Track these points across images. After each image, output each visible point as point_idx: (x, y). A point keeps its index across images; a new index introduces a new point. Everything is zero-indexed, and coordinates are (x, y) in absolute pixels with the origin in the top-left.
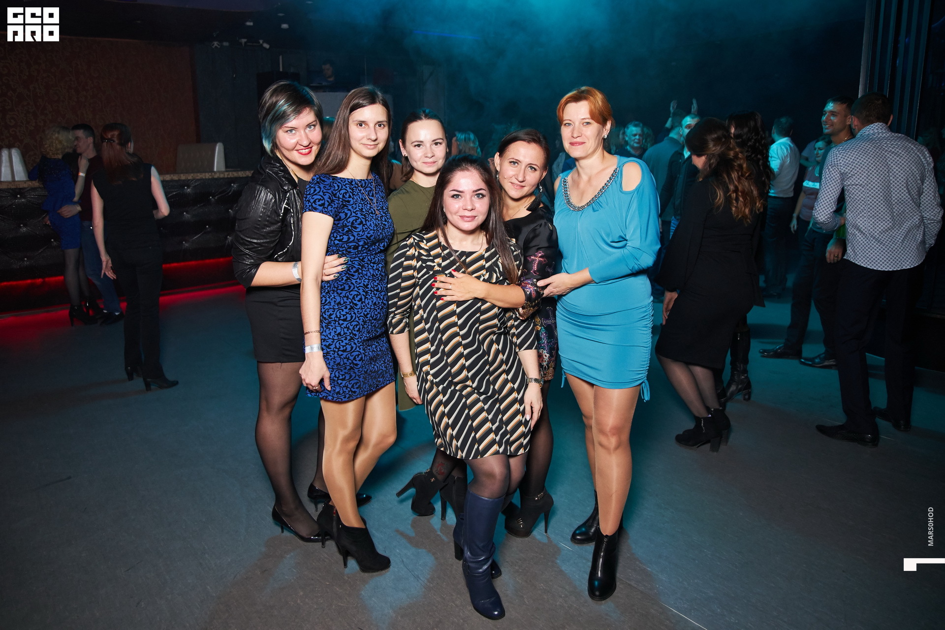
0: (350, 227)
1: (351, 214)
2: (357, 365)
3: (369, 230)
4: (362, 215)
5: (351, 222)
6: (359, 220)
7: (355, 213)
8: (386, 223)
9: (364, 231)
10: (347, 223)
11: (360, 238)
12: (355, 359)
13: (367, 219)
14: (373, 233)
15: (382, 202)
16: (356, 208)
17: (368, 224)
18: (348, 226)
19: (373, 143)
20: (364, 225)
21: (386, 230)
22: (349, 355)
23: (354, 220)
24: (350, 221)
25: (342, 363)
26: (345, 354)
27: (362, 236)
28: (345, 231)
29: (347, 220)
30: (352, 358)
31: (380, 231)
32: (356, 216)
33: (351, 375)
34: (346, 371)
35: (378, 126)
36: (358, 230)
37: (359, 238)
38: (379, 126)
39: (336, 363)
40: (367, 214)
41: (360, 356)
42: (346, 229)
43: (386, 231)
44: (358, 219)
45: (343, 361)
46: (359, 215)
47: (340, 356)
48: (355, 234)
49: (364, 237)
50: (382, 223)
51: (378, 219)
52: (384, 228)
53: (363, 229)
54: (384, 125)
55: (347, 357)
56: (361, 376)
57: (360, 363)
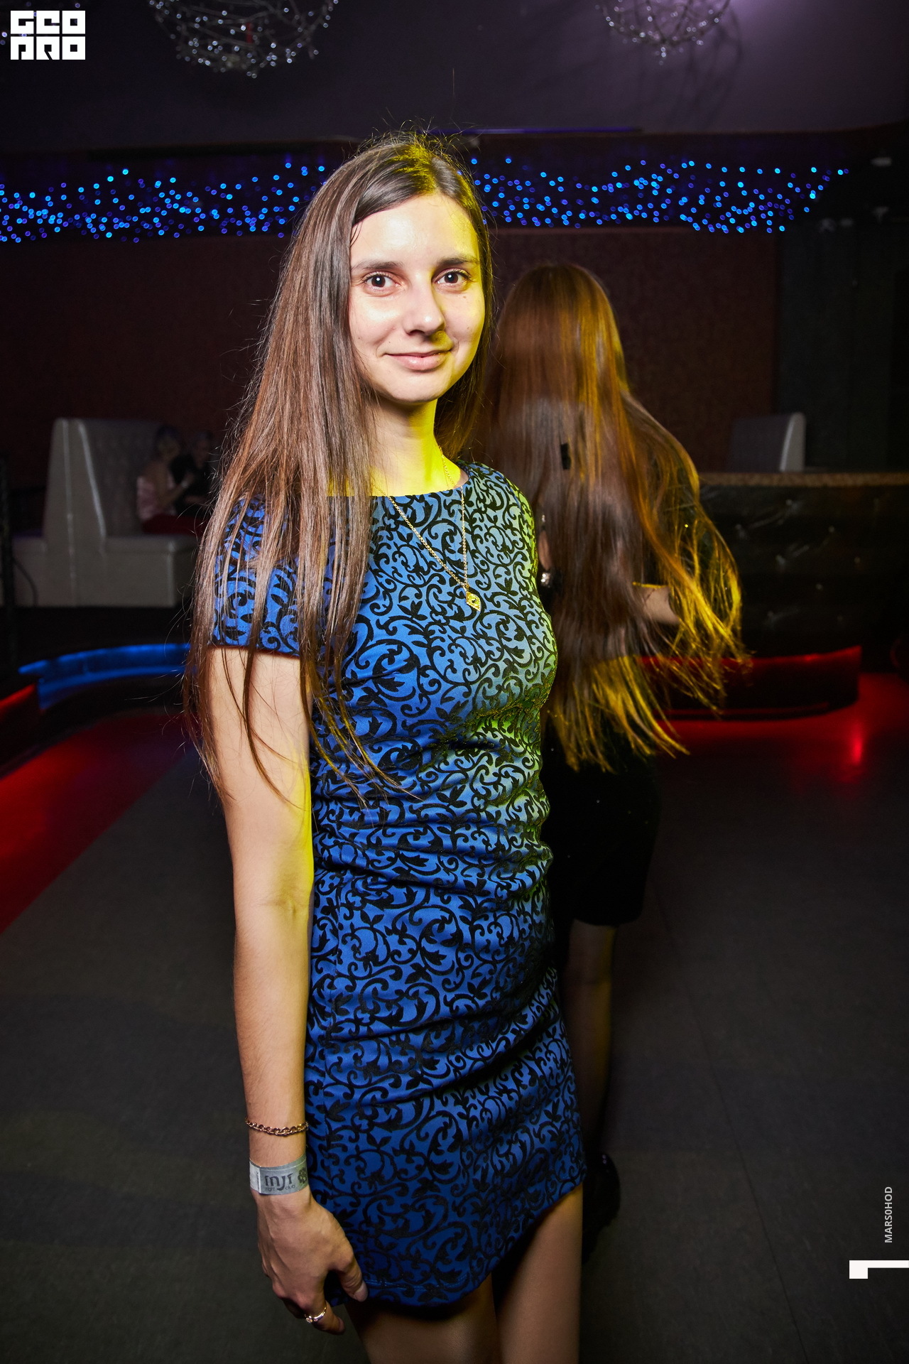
0: (370, 684)
1: (371, 635)
2: (444, 1167)
3: (445, 686)
4: (413, 631)
5: (372, 664)
6: (405, 654)
7: (385, 627)
8: (523, 644)
9: (424, 694)
10: (357, 670)
12: (434, 1146)
13: (437, 643)
14: (466, 695)
16: (389, 608)
17: (441, 663)
18: (364, 680)
20: (422, 672)
21: (522, 671)
22: (413, 1136)
24: (368, 663)
25: (388, 1172)
26: (397, 1135)
27: (421, 712)
29: (356, 657)
30: (423, 1147)
31: (498, 681)
32: (389, 642)
33: (428, 1212)
34: (409, 1200)
35: (444, 279)
36: (402, 692)
37: (410, 721)
38: (451, 279)
39: (368, 1173)
40: (438, 623)
41: (452, 1131)
42: (358, 693)
43: (521, 676)
44: (399, 652)
45: (393, 1163)
46: (403, 634)
47: (377, 1146)
48: (395, 707)
49: (431, 713)
50: (503, 648)
51: (484, 636)
52: (511, 667)
54: (465, 276)
55: (407, 1145)
56: (467, 1205)
57: (454, 1157)
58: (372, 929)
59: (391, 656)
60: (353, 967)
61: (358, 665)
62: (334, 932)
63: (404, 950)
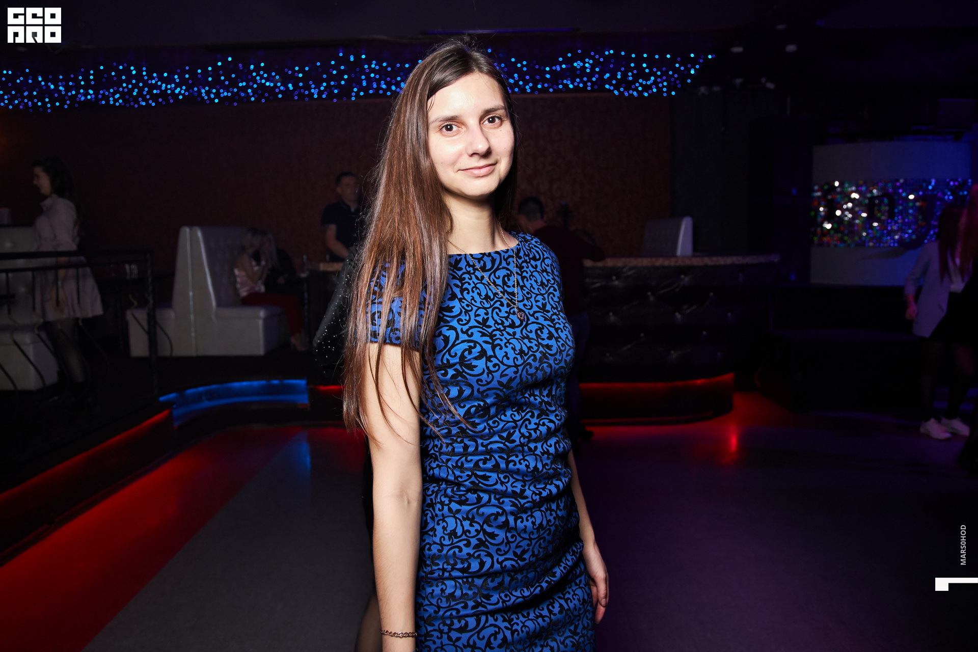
0: (458, 367)
1: (457, 338)
3: (503, 367)
4: (483, 335)
5: (459, 355)
6: (478, 348)
7: (466, 332)
8: (552, 342)
9: (490, 372)
10: (449, 358)
11: (485, 388)
12: (489, 644)
14: (516, 373)
15: (542, 295)
16: (468, 321)
17: (500, 353)
18: (454, 364)
19: (483, 162)
20: (489, 359)
22: (475, 638)
23: (465, 350)
24: (456, 354)
26: (465, 636)
27: (488, 383)
28: (449, 376)
29: (449, 351)
30: (481, 644)
31: (537, 364)
32: (469, 341)
35: (487, 122)
36: (477, 371)
37: (482, 389)
38: (490, 122)
40: (499, 330)
41: (500, 637)
42: (451, 372)
43: (551, 362)
44: (475, 347)
46: (477, 337)
47: (453, 642)
48: (473, 380)
49: (494, 384)
50: (539, 344)
51: (528, 337)
52: (544, 355)
53: (488, 368)
54: (499, 118)
55: (471, 642)
58: (454, 517)
59: (470, 350)
60: (442, 539)
61: (450, 355)
62: (433, 518)
63: (472, 530)
